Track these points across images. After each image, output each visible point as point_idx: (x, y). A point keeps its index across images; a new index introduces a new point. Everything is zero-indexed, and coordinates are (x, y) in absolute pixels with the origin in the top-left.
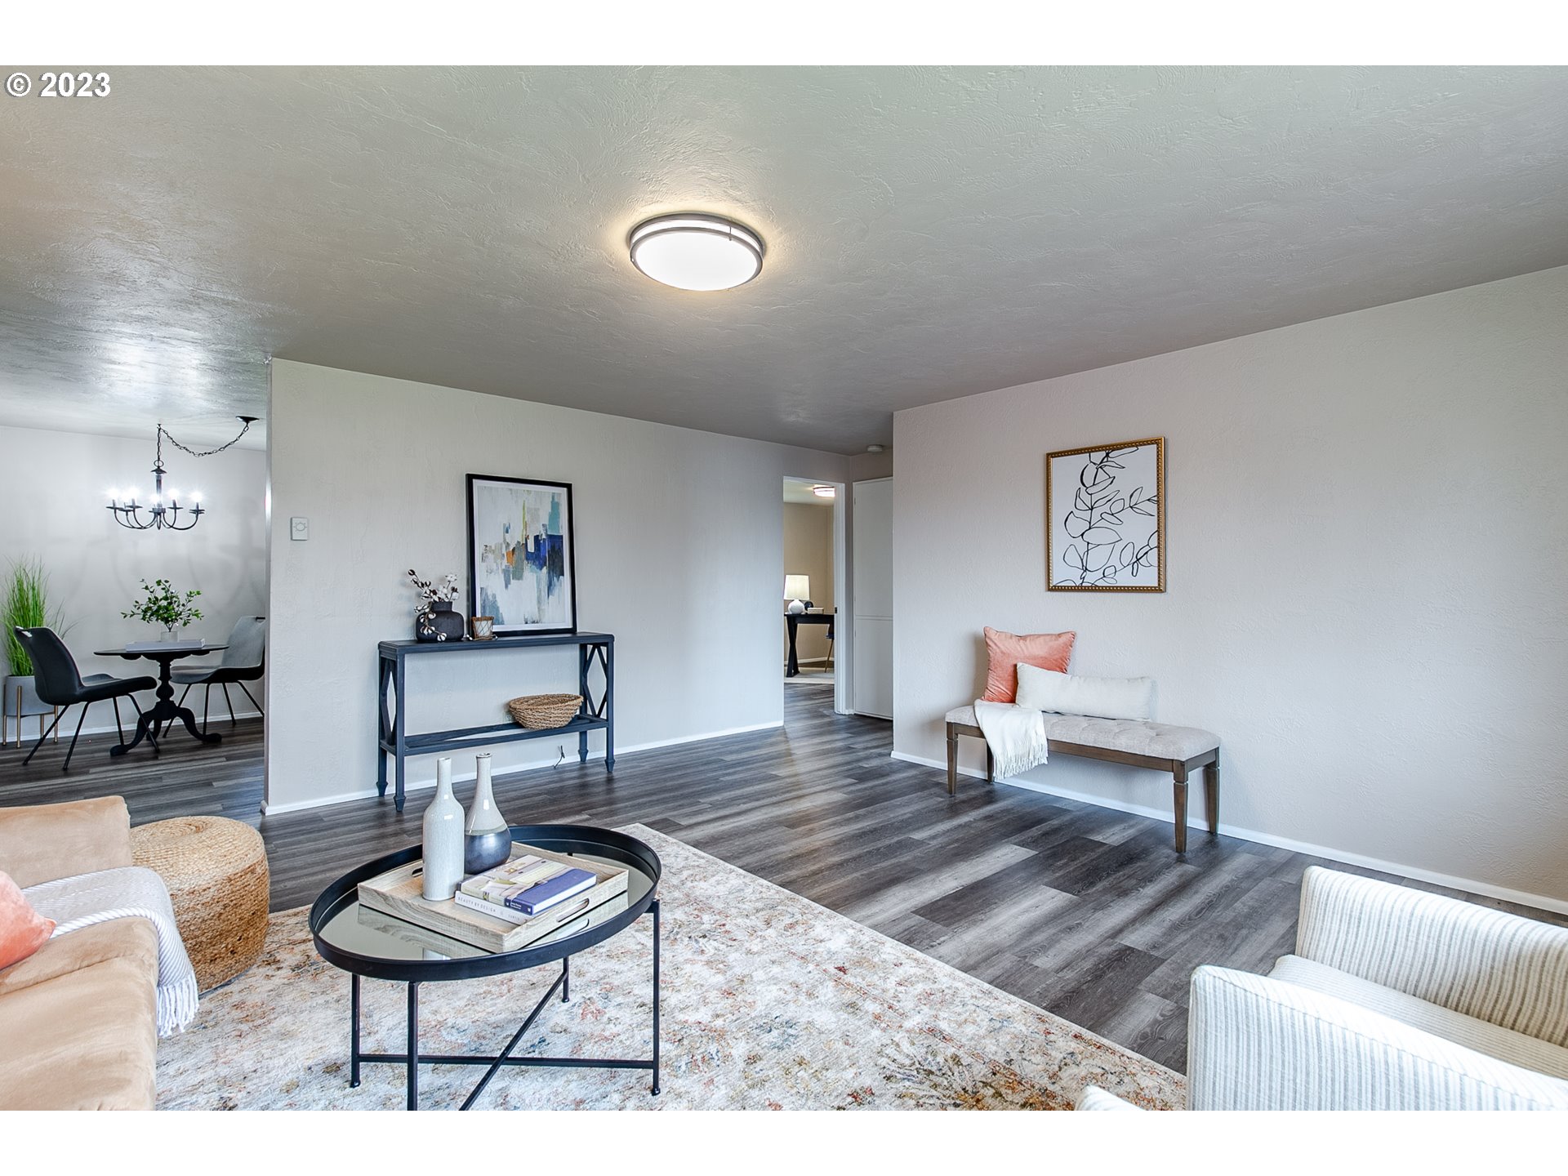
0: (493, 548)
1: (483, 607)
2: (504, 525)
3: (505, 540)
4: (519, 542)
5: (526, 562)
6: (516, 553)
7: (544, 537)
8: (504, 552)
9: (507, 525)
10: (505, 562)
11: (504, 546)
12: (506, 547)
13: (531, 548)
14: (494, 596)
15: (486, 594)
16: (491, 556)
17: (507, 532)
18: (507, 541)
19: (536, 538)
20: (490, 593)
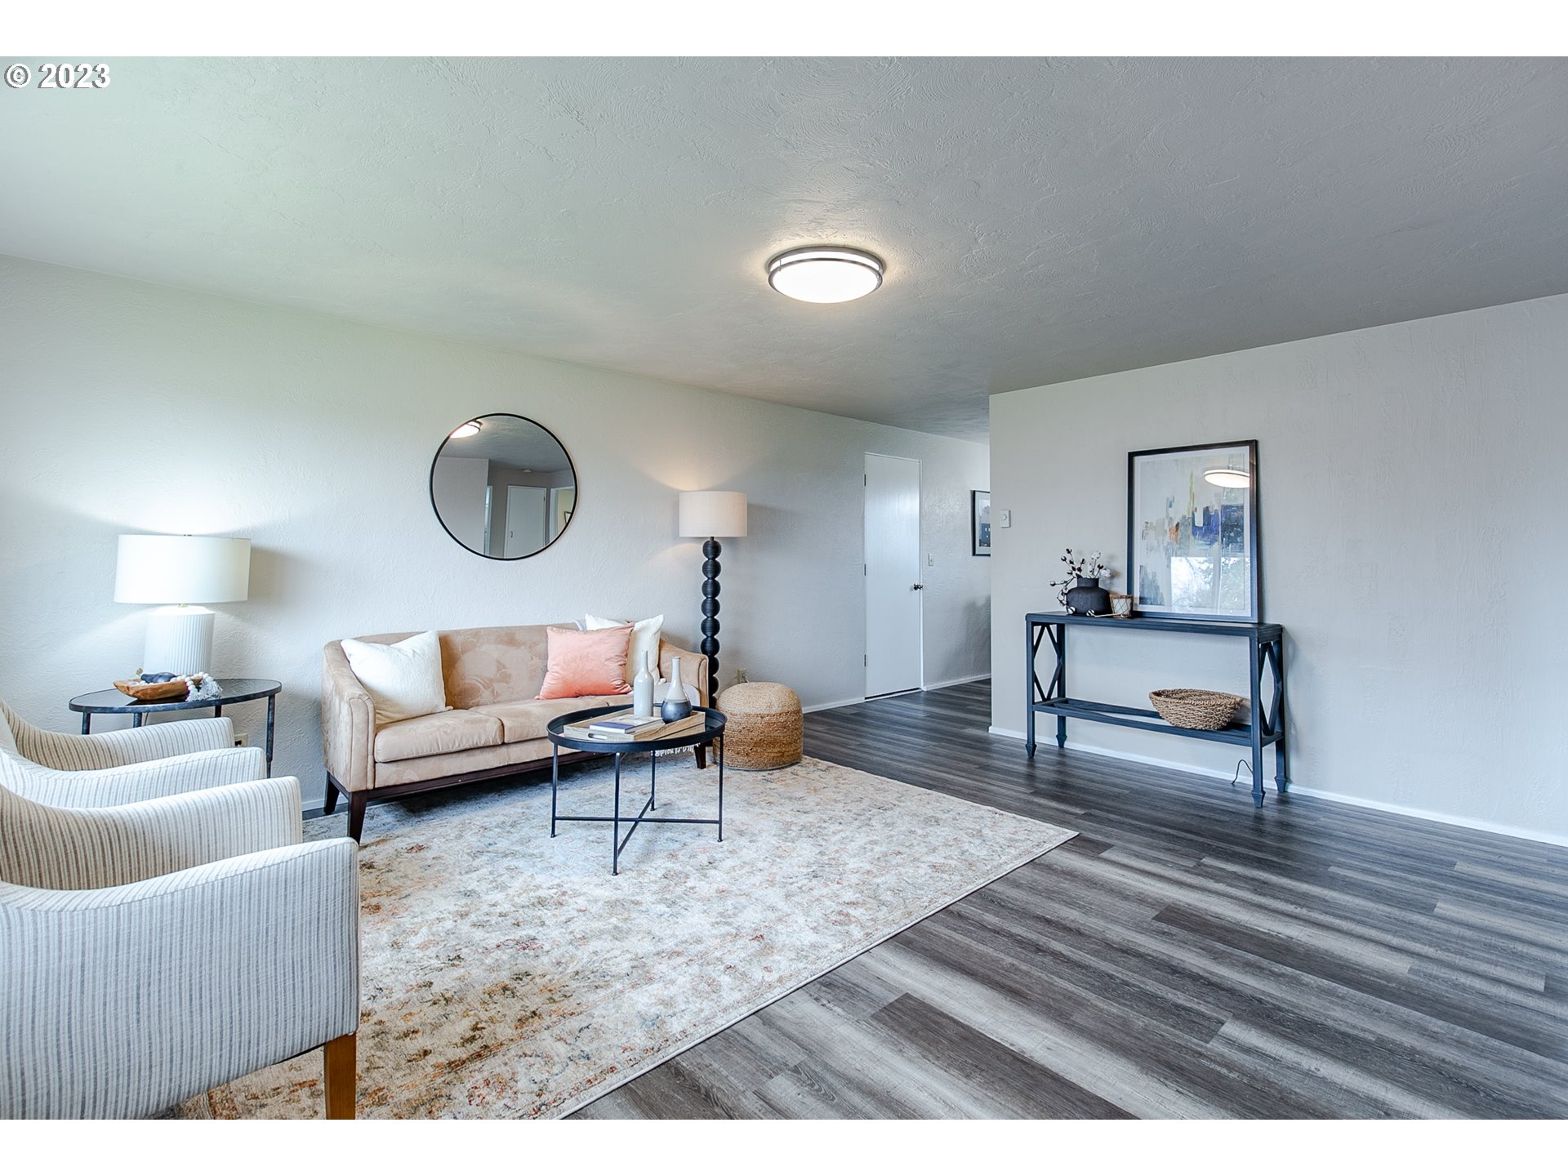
0: (1154, 524)
1: (1142, 586)
2: (1168, 499)
3: (1168, 514)
4: (1184, 517)
5: (1192, 537)
6: (1181, 528)
7: (1216, 508)
8: (1166, 527)
9: (1171, 499)
10: (1167, 539)
11: (1167, 521)
12: (1169, 523)
13: (1199, 522)
14: (1154, 575)
15: (1146, 573)
16: (1152, 533)
17: (1170, 506)
18: (1171, 515)
19: (1206, 511)
20: (1149, 571)
